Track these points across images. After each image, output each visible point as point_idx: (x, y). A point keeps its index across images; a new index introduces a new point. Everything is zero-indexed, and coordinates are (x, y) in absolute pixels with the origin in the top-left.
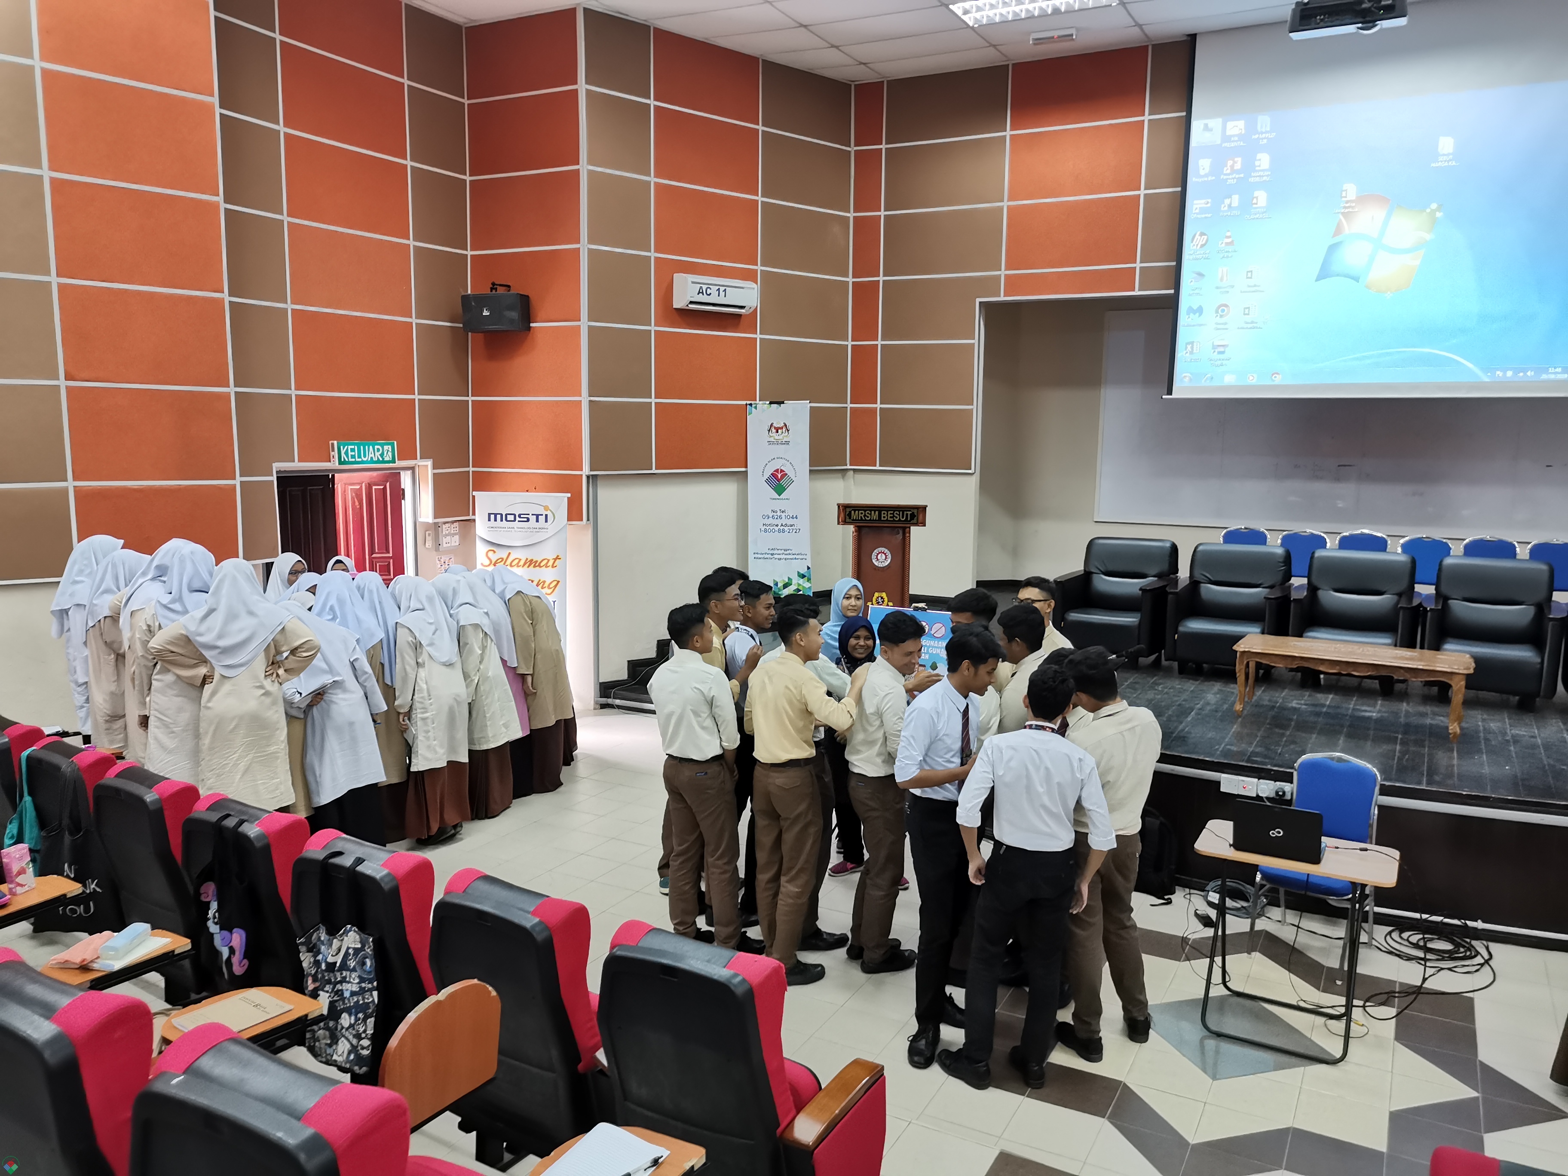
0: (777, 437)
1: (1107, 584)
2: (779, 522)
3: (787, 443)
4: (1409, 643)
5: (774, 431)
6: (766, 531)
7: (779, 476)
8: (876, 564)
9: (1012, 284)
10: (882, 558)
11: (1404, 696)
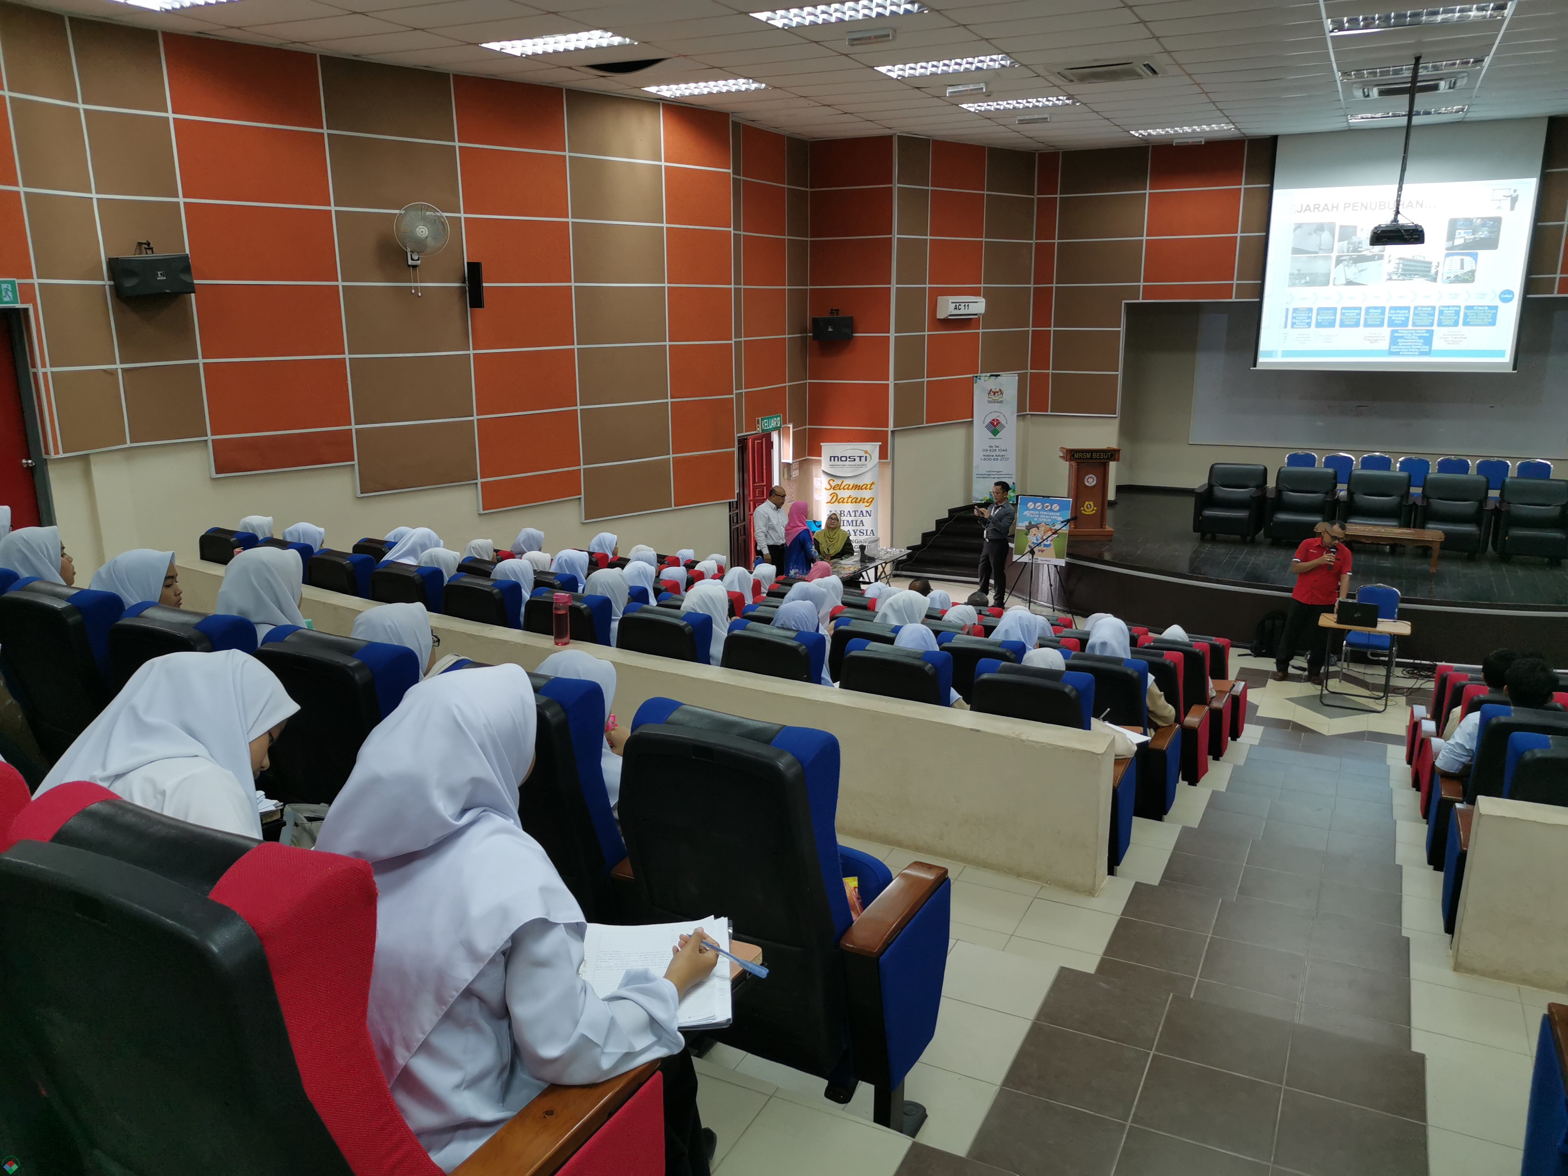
0: (994, 398)
1: (1222, 492)
2: (994, 454)
3: (1002, 402)
4: (1407, 525)
5: (992, 394)
6: (985, 459)
7: (995, 423)
8: (1086, 483)
9: (1148, 292)
10: (1091, 481)
11: (1402, 554)
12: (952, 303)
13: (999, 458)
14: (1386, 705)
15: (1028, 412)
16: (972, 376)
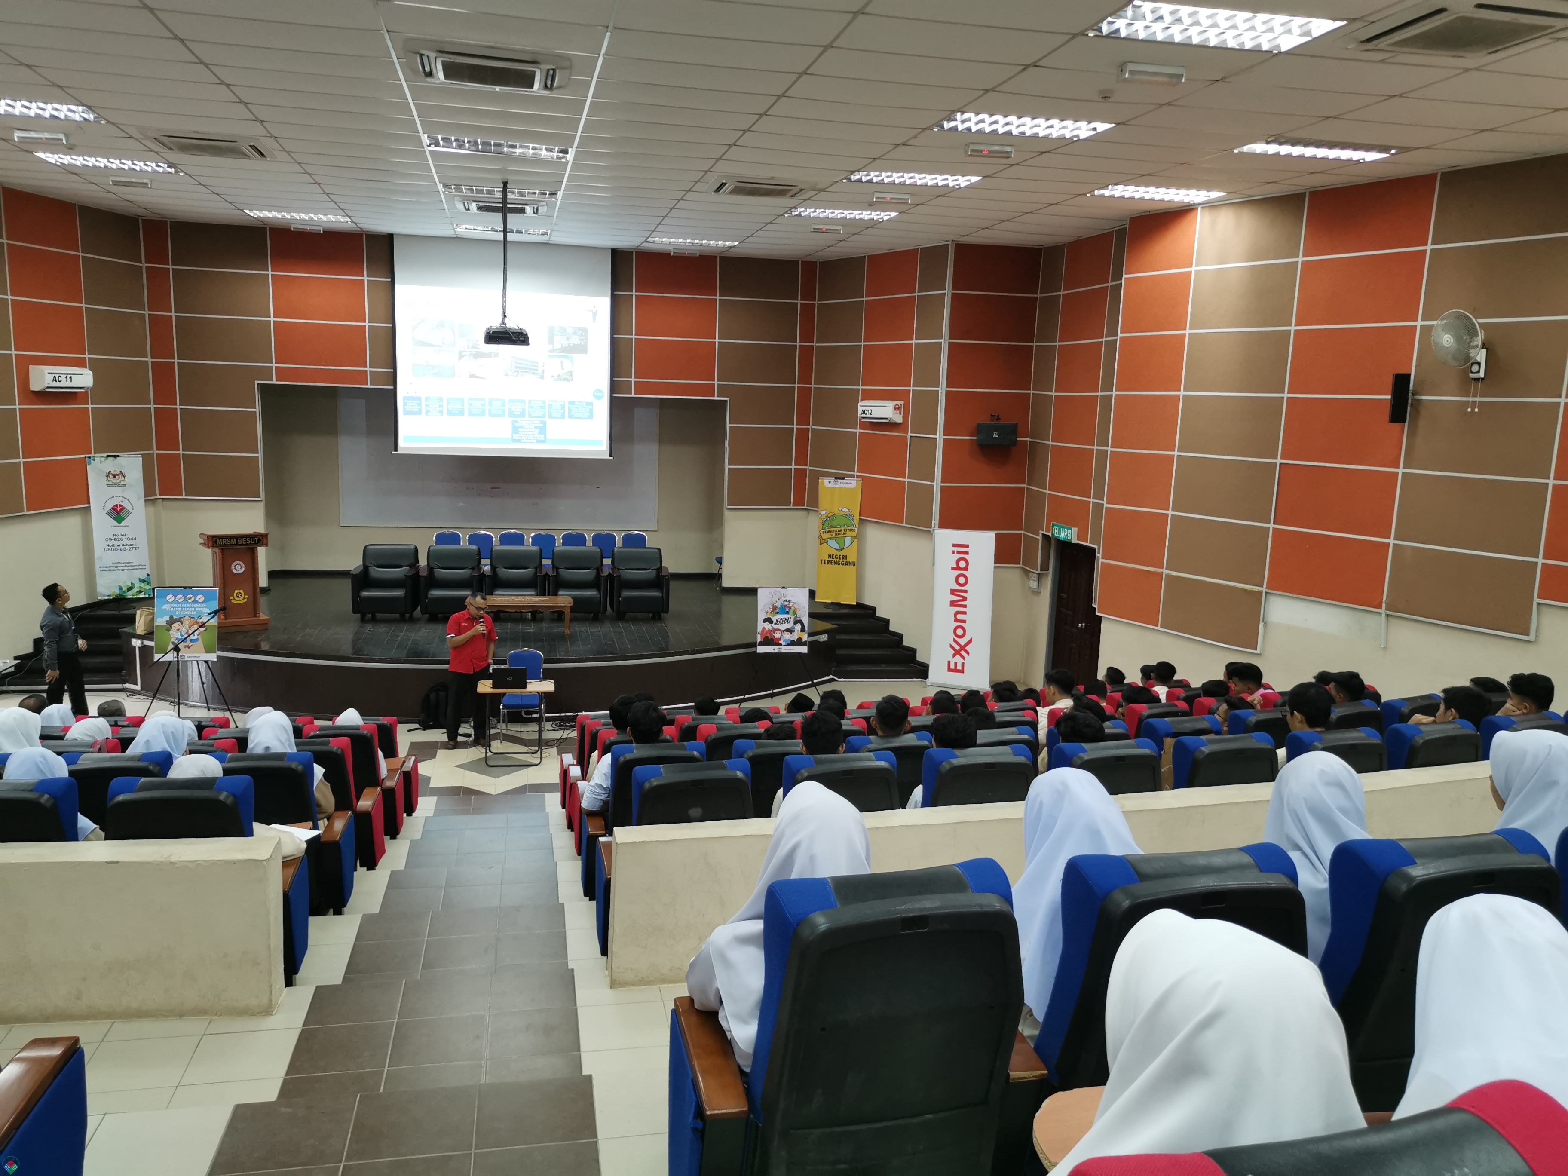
0: (114, 482)
2: (121, 543)
3: (124, 485)
4: (543, 594)
5: (111, 476)
6: (109, 550)
7: (119, 509)
8: (233, 570)
9: (281, 373)
10: (238, 568)
12: (49, 373)
13: (127, 547)
14: (541, 758)
15: (158, 497)
16: (83, 456)
